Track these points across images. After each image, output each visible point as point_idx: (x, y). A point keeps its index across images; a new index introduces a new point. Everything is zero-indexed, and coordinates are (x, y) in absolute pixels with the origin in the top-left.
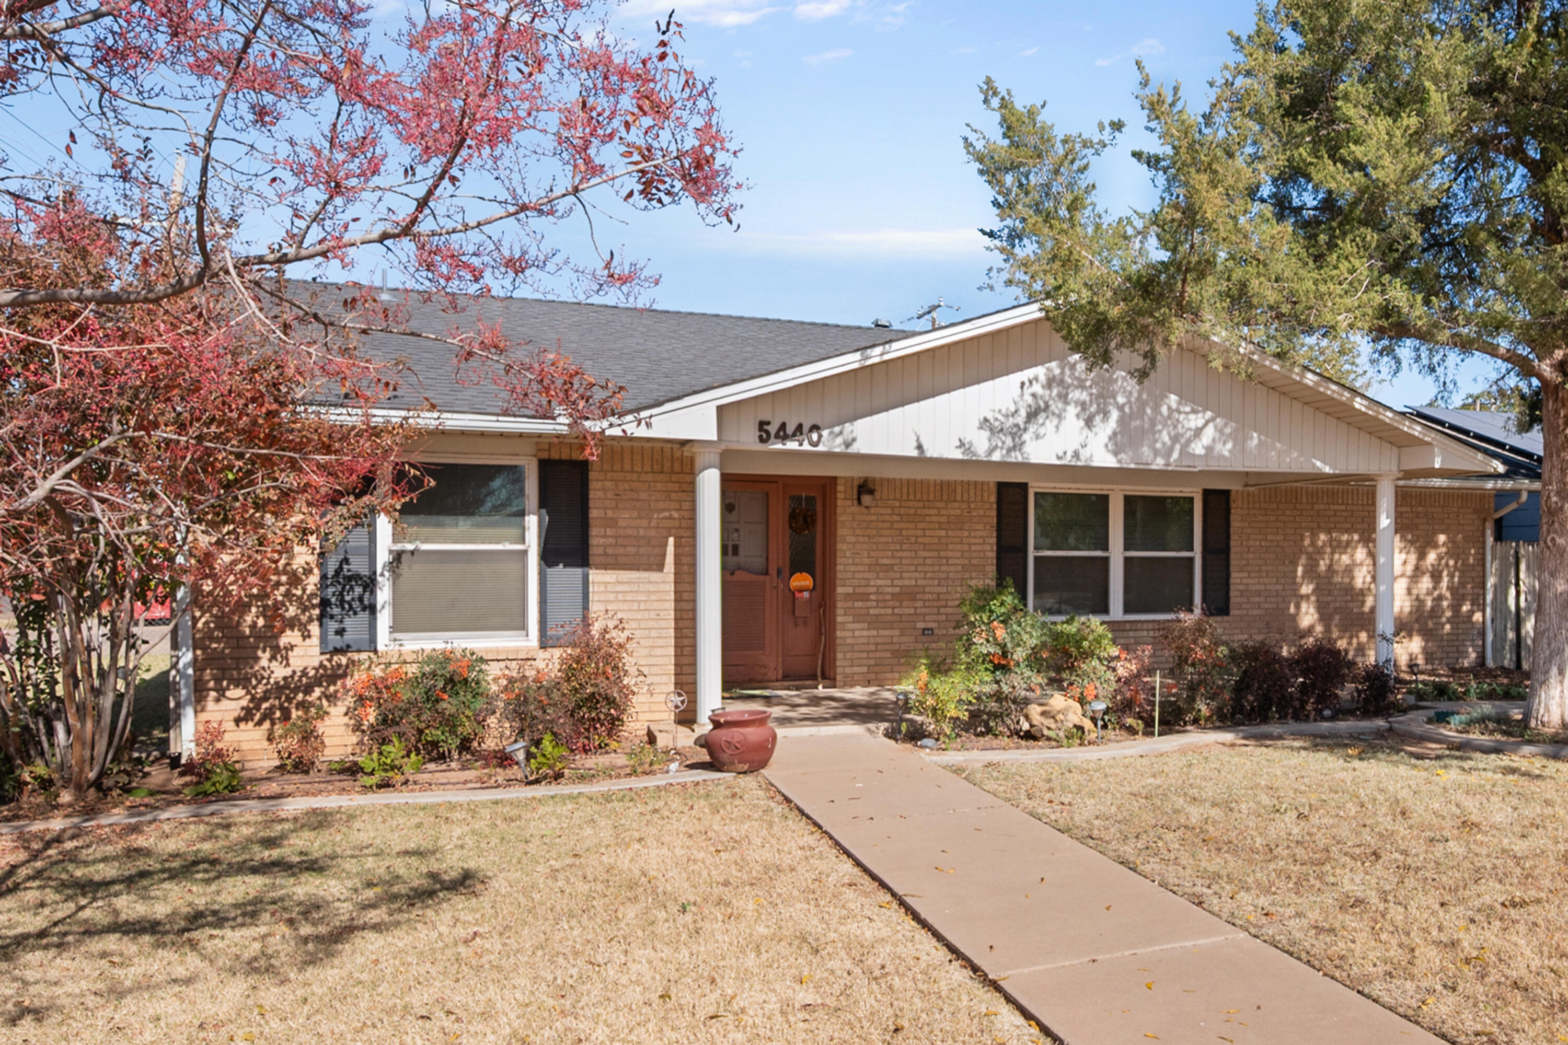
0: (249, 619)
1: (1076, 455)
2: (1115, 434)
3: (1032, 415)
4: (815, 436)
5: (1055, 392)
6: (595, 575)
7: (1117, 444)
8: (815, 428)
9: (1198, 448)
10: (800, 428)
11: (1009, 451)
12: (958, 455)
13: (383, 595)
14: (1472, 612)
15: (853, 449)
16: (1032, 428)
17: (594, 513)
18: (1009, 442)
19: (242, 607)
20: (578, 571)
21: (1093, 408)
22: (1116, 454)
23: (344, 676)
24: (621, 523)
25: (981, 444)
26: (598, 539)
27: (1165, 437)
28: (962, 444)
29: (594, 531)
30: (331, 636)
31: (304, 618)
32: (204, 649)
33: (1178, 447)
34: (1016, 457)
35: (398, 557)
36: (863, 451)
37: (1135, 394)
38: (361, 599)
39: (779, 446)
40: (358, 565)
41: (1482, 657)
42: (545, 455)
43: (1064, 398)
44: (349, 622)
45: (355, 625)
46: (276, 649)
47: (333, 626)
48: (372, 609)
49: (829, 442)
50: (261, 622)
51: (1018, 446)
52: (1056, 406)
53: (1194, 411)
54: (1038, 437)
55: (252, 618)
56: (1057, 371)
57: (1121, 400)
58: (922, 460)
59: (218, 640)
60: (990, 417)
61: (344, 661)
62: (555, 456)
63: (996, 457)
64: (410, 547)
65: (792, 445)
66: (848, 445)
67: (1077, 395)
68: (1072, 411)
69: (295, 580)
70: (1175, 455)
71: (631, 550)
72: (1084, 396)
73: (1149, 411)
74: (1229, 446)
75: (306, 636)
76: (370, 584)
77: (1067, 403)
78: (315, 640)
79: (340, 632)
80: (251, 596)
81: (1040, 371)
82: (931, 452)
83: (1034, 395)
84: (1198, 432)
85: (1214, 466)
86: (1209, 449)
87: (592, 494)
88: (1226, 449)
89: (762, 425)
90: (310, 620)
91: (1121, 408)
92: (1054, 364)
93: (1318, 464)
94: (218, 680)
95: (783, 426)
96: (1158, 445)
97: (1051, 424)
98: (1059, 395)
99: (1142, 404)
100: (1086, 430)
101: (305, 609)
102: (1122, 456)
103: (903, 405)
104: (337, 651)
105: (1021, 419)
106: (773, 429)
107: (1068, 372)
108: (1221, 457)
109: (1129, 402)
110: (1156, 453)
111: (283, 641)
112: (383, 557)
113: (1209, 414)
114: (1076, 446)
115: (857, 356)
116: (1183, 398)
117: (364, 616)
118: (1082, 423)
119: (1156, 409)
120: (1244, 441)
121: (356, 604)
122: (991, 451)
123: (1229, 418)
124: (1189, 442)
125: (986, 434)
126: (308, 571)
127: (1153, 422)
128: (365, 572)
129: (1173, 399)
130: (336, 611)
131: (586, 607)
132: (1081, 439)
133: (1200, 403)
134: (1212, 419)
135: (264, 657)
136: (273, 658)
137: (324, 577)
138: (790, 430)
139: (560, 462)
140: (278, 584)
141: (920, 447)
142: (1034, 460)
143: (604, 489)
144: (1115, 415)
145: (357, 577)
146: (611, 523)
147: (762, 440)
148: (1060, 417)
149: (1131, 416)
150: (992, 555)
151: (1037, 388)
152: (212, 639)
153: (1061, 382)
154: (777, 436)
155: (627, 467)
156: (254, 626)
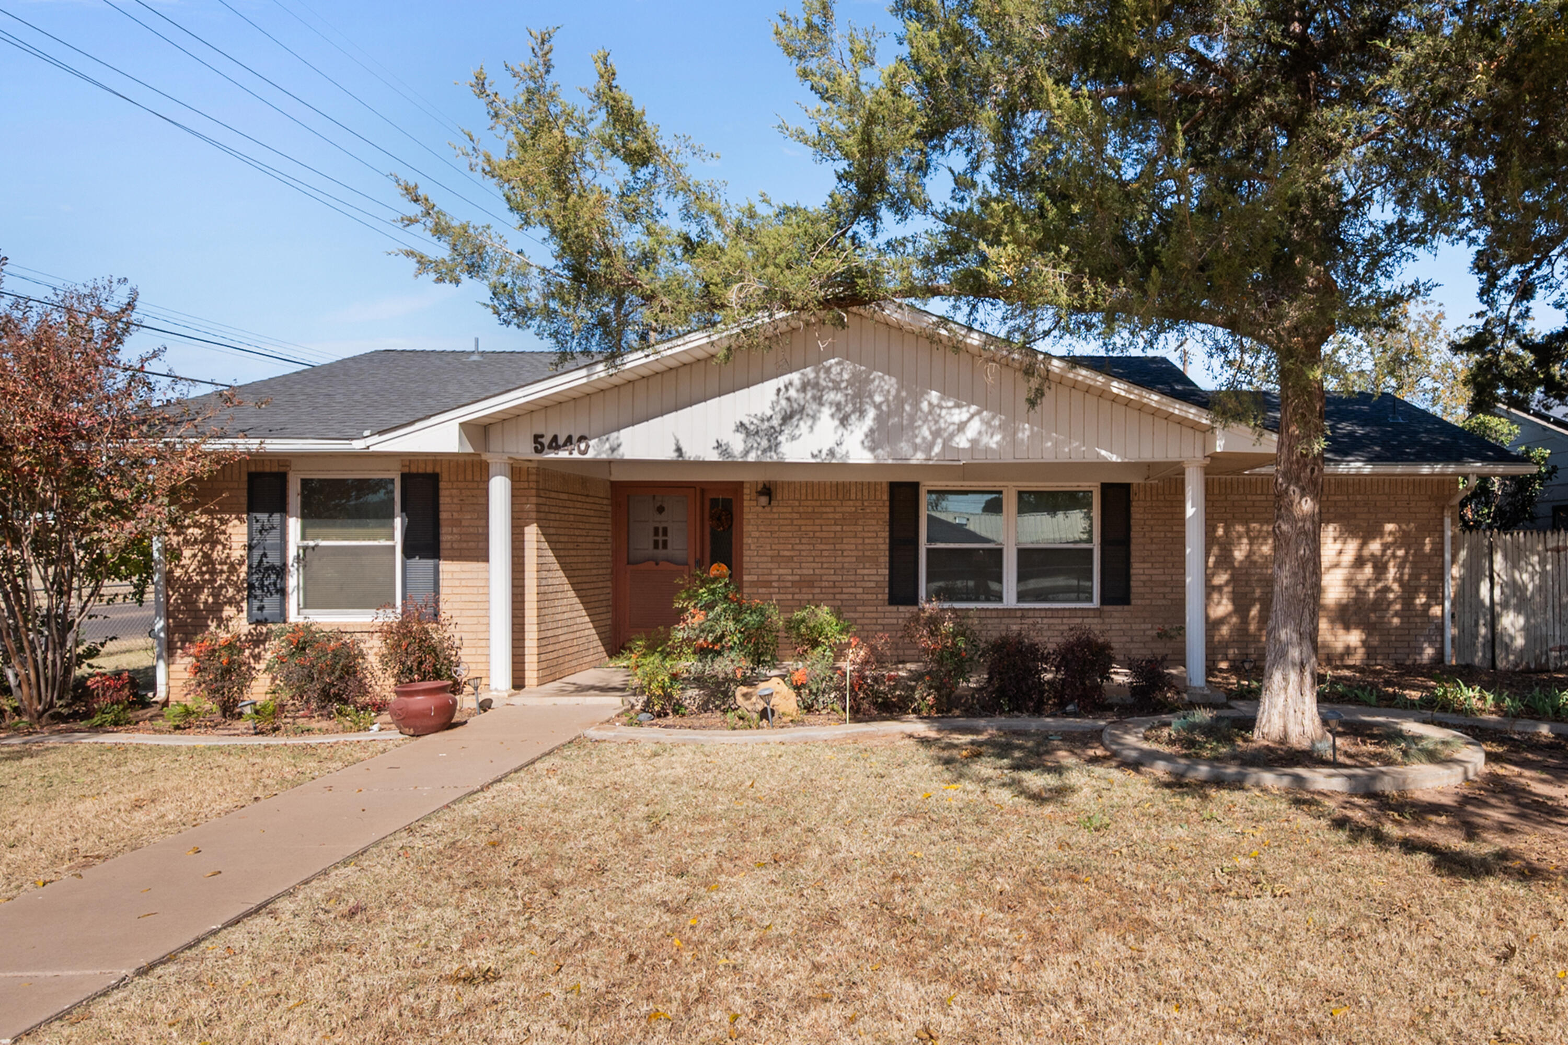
0: (203, 597)
1: (831, 452)
2: (872, 431)
3: (787, 418)
4: (583, 446)
5: (809, 395)
6: (446, 567)
7: (874, 441)
8: (582, 438)
9: (962, 442)
10: (569, 440)
11: (764, 451)
12: (714, 456)
13: (293, 581)
14: (1427, 606)
15: (617, 455)
16: (787, 431)
17: (443, 516)
18: (764, 443)
19: (198, 588)
20: (430, 562)
21: (849, 408)
22: (872, 449)
23: (264, 642)
24: (464, 523)
25: (737, 445)
26: (447, 536)
27: (925, 432)
28: (719, 445)
29: (444, 530)
30: (255, 611)
31: (238, 598)
32: (175, 618)
33: (939, 441)
34: (773, 457)
35: (306, 552)
36: (627, 457)
37: (893, 392)
38: (275, 584)
39: (552, 456)
40: (273, 559)
41: (1440, 653)
42: (406, 470)
43: (819, 400)
44: (267, 601)
45: (271, 603)
46: (220, 621)
47: (256, 604)
48: (283, 592)
49: (595, 450)
50: (210, 600)
51: (774, 446)
52: (812, 407)
53: (958, 406)
54: (793, 438)
55: (205, 596)
56: (812, 376)
57: (878, 399)
58: (680, 463)
59: (183, 612)
60: (746, 421)
61: (265, 630)
62: (414, 470)
63: (752, 457)
64: (311, 543)
65: (563, 454)
66: (613, 450)
67: (831, 396)
68: (826, 411)
69: (233, 568)
70: (937, 449)
71: (472, 544)
72: (839, 397)
73: (907, 408)
74: (997, 437)
75: (240, 611)
76: (281, 571)
77: (821, 404)
78: (245, 614)
79: (261, 608)
80: (204, 581)
81: (795, 377)
82: (691, 453)
83: (788, 399)
84: (962, 427)
85: (980, 459)
86: (974, 442)
87: (442, 500)
88: (994, 441)
89: (537, 438)
90: (243, 599)
91: (878, 407)
92: (809, 369)
93: (1103, 453)
94: (183, 642)
95: (555, 438)
96: (918, 440)
97: (804, 426)
98: (814, 398)
99: (901, 402)
100: (841, 430)
101: (239, 591)
102: (880, 452)
103: (662, 414)
104: (258, 622)
105: (776, 422)
106: (546, 441)
107: (822, 375)
108: (987, 449)
109: (887, 400)
110: (916, 448)
111: (225, 614)
112: (292, 552)
113: (974, 408)
114: (832, 444)
115: (584, 372)
116: (945, 393)
117: (277, 597)
118: (837, 422)
119: (916, 406)
120: (1015, 433)
121: (271, 588)
122: (747, 453)
123: (998, 409)
124: (952, 436)
125: (741, 436)
126: (241, 563)
127: (912, 419)
128: (278, 563)
129: (934, 396)
130: (258, 592)
131: (437, 592)
132: (837, 437)
133: (962, 397)
134: (978, 413)
135: (213, 626)
136: (219, 626)
137: (250, 567)
138: (561, 441)
139: (418, 475)
140: (222, 572)
141: (679, 450)
142: (789, 459)
143: (451, 496)
144: (871, 413)
145: (272, 568)
146: (457, 523)
147: (537, 450)
148: (814, 417)
149: (889, 414)
150: (885, 547)
151: (792, 393)
152: (179, 611)
153: (816, 385)
154: (550, 447)
155: (469, 477)
156: (206, 603)
